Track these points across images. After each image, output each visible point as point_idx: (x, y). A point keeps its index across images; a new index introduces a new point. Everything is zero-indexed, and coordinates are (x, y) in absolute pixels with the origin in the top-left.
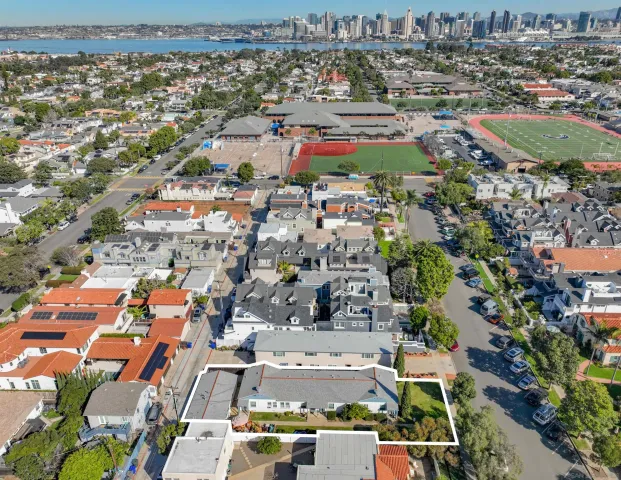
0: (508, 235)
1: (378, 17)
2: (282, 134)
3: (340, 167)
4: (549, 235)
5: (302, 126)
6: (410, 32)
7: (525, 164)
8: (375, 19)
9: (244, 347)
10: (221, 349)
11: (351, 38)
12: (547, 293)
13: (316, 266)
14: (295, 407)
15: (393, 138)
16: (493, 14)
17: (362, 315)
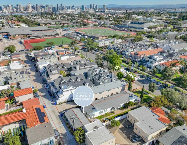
0: (120, 52)
1: (17, 5)
2: (11, 39)
3: (47, 44)
4: (132, 50)
5: (19, 35)
6: (31, 10)
7: (104, 37)
8: (16, 6)
9: (68, 100)
10: (60, 104)
11: (9, 12)
12: (144, 63)
13: (75, 69)
14: (109, 110)
15: (55, 36)
16: (57, 5)
17: (107, 77)
